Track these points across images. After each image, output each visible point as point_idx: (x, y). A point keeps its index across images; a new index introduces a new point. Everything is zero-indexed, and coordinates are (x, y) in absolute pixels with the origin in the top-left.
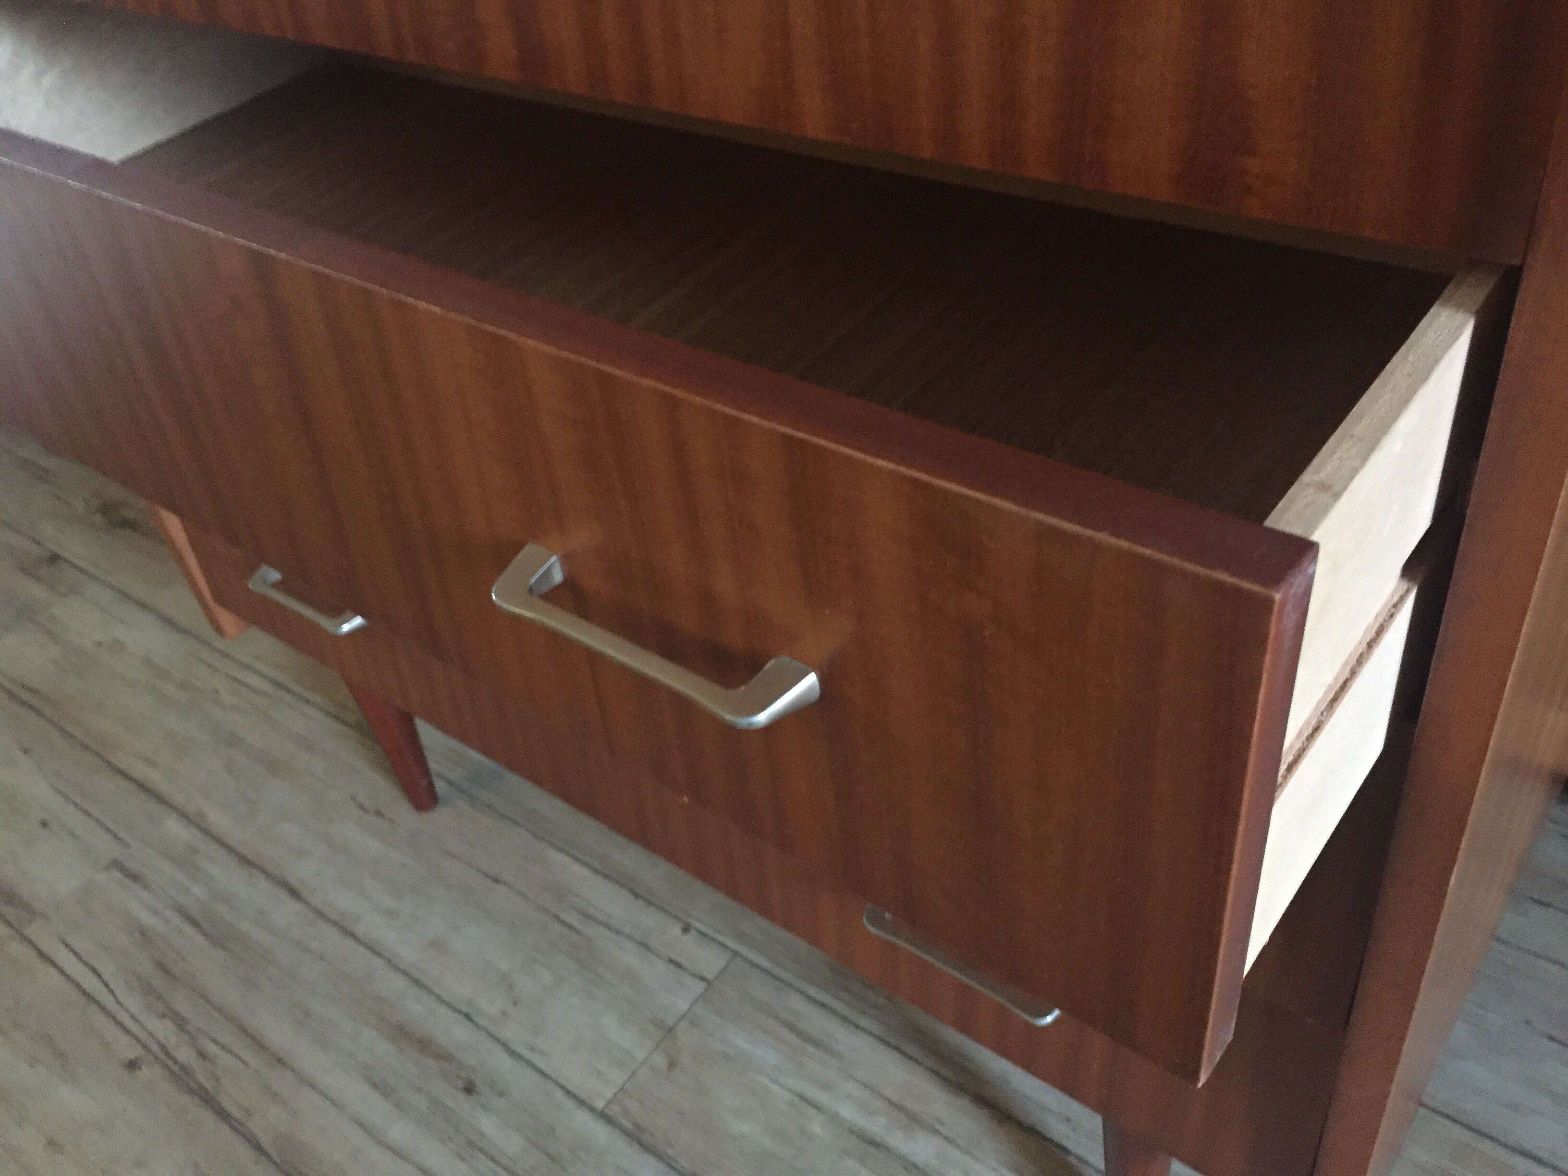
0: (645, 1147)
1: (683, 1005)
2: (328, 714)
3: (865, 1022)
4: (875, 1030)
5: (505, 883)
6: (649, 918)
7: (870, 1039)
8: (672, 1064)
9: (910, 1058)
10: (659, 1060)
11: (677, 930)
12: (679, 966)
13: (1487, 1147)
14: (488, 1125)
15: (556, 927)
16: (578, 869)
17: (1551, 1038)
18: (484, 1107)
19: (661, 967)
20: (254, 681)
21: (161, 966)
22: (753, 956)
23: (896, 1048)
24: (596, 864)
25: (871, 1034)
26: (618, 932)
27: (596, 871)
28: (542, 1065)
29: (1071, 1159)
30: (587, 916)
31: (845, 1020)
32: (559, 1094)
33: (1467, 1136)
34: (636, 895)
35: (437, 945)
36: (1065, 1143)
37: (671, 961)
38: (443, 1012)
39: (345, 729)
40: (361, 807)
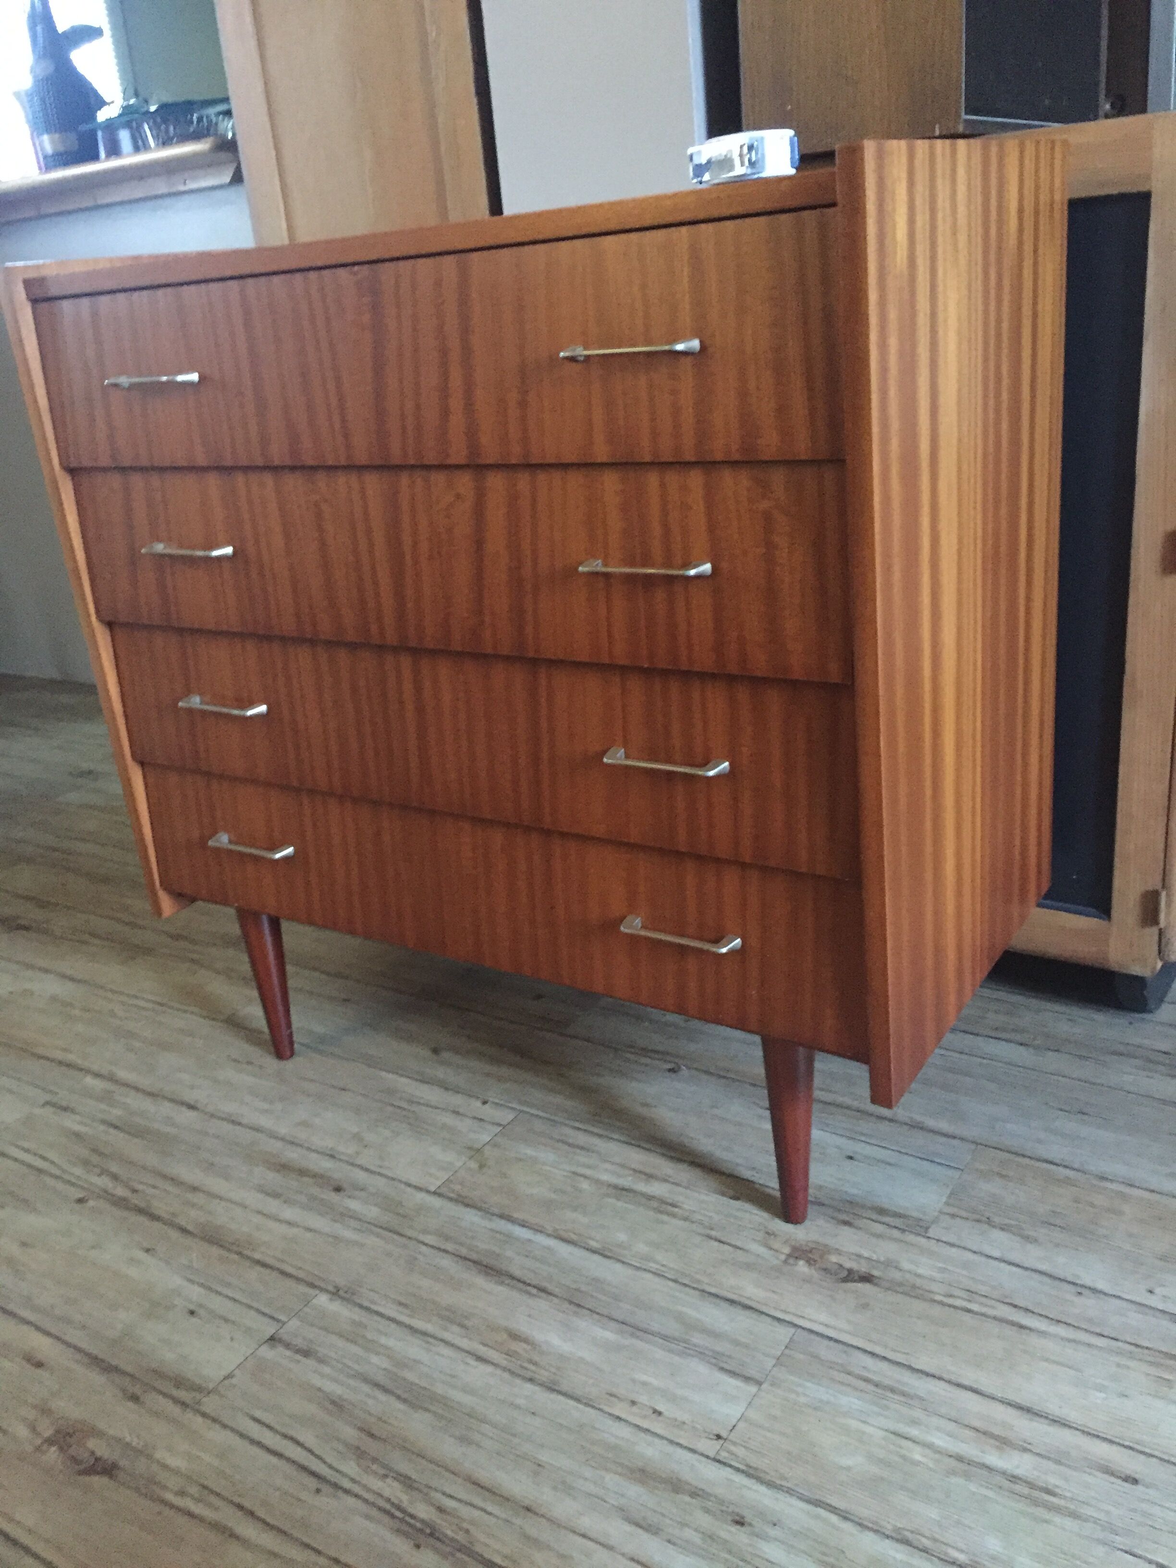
0: (467, 1205)
1: (486, 1138)
2: (204, 1018)
3: (616, 1136)
4: (622, 1138)
5: (349, 1090)
6: (457, 1100)
7: (619, 1144)
8: (481, 1166)
9: (648, 1150)
10: (474, 1165)
11: (478, 1104)
12: (481, 1120)
13: (1020, 1160)
14: (354, 1205)
15: (390, 1109)
16: (404, 1080)
17: (1061, 1110)
18: (349, 1197)
19: (468, 1122)
20: (142, 1003)
21: (95, 1151)
22: (534, 1111)
23: (639, 1146)
24: (416, 1077)
25: (619, 1141)
26: (437, 1108)
27: (417, 1080)
28: (390, 1174)
29: (757, 1186)
30: (411, 1102)
31: (600, 1136)
32: (403, 1186)
33: (1007, 1156)
34: (447, 1089)
35: (305, 1124)
36: (752, 1179)
37: (475, 1118)
38: (314, 1156)
39: (219, 1024)
40: (235, 1061)
